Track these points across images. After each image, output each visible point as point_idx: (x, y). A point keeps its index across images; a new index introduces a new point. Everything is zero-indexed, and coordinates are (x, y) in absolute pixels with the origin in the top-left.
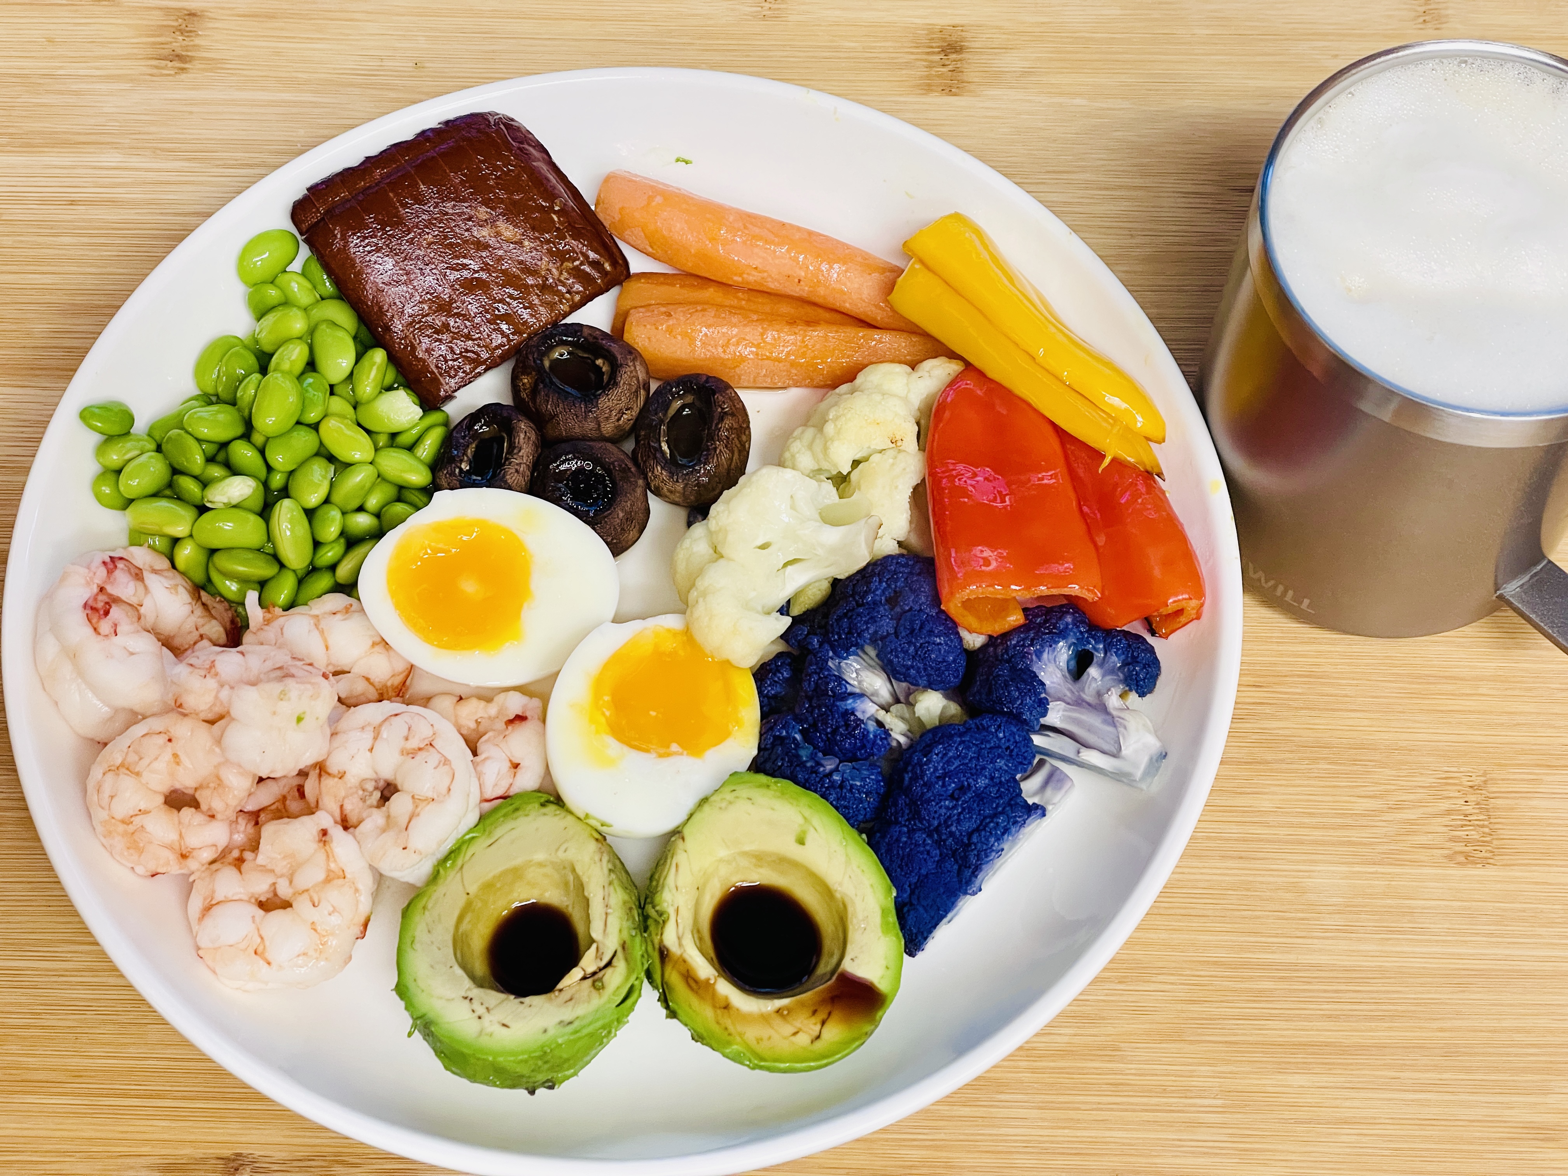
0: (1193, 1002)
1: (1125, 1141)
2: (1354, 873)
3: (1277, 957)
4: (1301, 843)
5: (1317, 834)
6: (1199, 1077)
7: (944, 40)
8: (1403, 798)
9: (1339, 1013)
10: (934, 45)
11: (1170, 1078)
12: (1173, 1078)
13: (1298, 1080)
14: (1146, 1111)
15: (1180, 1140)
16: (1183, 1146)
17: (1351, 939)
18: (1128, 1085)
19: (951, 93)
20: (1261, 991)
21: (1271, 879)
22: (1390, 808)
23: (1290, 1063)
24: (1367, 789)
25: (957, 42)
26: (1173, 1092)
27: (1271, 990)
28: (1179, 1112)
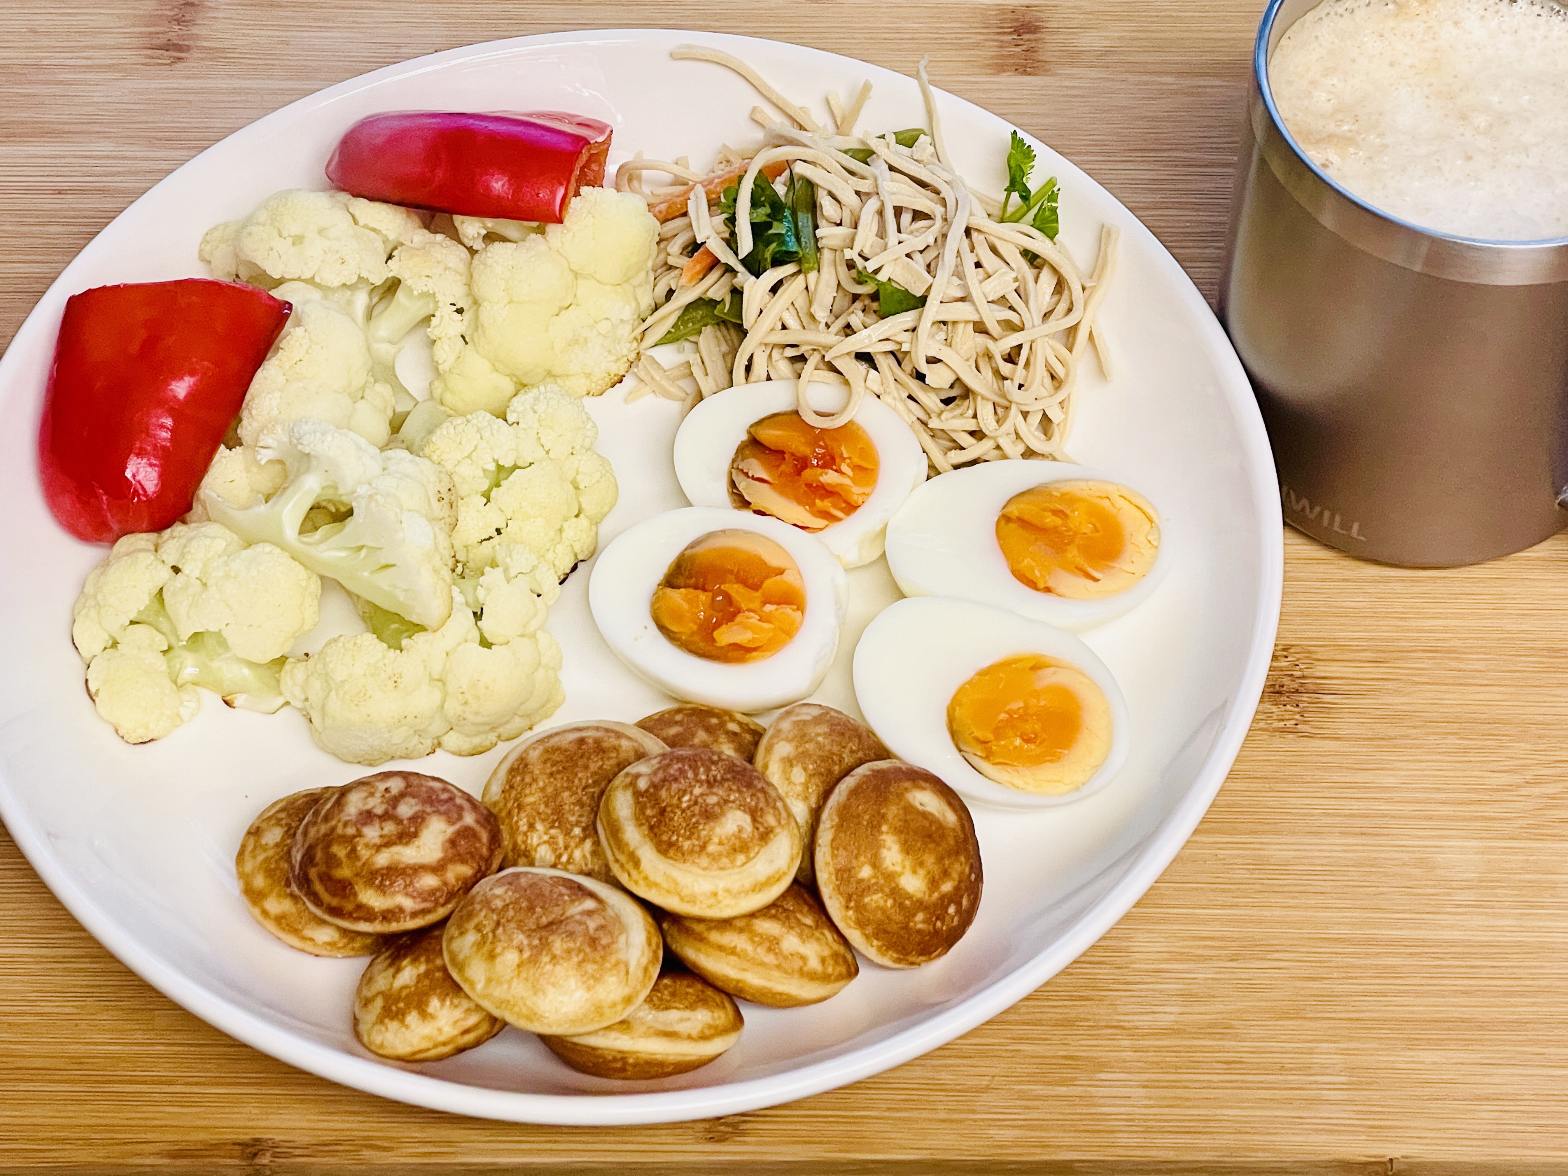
0: (1313, 979)
1: (1239, 1118)
2: (1490, 847)
3: (1405, 933)
4: (1430, 818)
5: (1447, 810)
6: (1321, 1053)
7: (1017, 20)
8: (1541, 773)
9: (1475, 988)
10: (1006, 25)
11: (1288, 1056)
12: (1292, 1056)
13: (1429, 1057)
14: (1262, 1088)
15: (1300, 1118)
16: (1302, 1124)
17: (1487, 914)
18: (1242, 1062)
19: (1025, 73)
20: (1386, 967)
21: (1397, 855)
22: (1527, 783)
23: (1422, 1039)
24: (1501, 763)
25: (1030, 22)
26: (1291, 1069)
27: (1399, 966)
28: (1299, 1089)
